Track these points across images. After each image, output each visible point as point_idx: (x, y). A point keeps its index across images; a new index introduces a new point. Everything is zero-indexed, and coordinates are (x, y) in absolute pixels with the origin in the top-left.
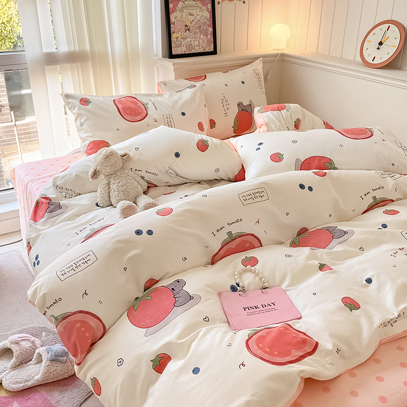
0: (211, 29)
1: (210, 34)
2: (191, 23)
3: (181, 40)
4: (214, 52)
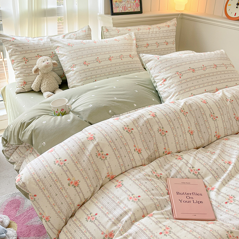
3: (119, 3)
4: (141, 12)
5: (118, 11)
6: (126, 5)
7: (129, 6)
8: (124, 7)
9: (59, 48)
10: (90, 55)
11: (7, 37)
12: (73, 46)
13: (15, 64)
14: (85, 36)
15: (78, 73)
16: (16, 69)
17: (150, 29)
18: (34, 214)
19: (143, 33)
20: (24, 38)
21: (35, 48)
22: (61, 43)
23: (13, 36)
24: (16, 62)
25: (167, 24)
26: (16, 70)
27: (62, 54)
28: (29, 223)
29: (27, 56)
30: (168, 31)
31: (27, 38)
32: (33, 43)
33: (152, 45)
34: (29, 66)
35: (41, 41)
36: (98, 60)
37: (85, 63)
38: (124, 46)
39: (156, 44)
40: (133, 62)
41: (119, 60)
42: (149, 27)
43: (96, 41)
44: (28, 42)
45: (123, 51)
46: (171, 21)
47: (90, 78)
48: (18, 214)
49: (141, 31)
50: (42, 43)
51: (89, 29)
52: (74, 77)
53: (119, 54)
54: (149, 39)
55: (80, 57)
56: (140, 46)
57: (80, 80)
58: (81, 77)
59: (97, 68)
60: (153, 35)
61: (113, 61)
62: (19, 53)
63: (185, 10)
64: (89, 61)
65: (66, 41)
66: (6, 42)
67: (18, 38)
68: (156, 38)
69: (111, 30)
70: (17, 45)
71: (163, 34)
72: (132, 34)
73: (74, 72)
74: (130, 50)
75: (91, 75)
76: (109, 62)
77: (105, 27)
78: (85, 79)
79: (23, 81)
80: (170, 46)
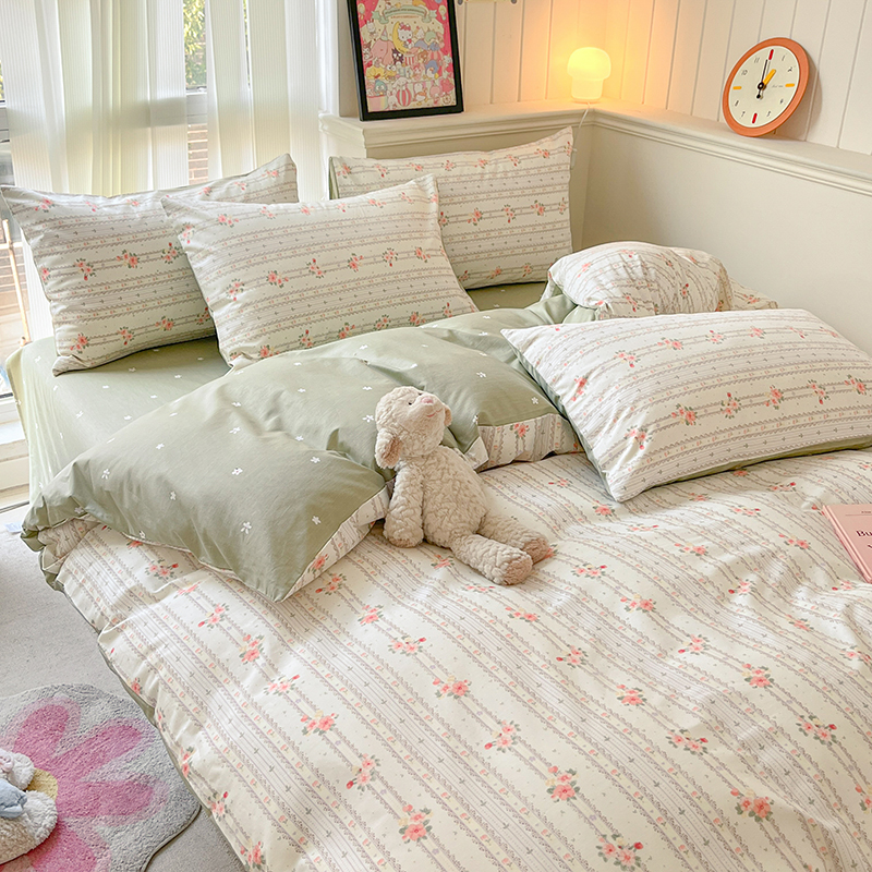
1: (447, 69)
2: (406, 46)
3: (385, 82)
4: (458, 108)
5: (383, 108)
6: (410, 87)
7: (419, 88)
8: (404, 94)
9: (190, 231)
10: (289, 253)
11: (26, 196)
12: (235, 223)
13: (51, 283)
14: (274, 190)
15: (250, 309)
16: (56, 296)
17: (484, 163)
18: (109, 751)
19: (463, 179)
20: (81, 198)
21: (116, 232)
22: (197, 215)
23: (45, 193)
24: (57, 276)
25: (541, 148)
26: (55, 300)
27: (200, 251)
28: (94, 776)
29: (89, 256)
30: (543, 170)
31: (90, 200)
32: (110, 216)
33: (493, 214)
34: (97, 290)
35: (135, 209)
36: (313, 268)
37: (272, 278)
38: (398, 221)
39: (504, 213)
40: (427, 273)
41: (383, 268)
42: (484, 156)
43: (309, 206)
44: (93, 213)
45: (395, 237)
46: (554, 137)
47: (288, 323)
48: (60, 751)
49: (456, 171)
50: (137, 216)
51: (291, 167)
52: (238, 323)
53: (384, 247)
54: (481, 197)
55: (259, 259)
56: (454, 219)
57: (256, 332)
58: (259, 323)
59: (311, 293)
60: (494, 182)
61: (364, 270)
62: (66, 249)
63: (602, 96)
64: (285, 272)
65: (214, 209)
66: (25, 214)
67: (63, 201)
68: (504, 194)
69: (360, 169)
70: (57, 222)
71: (529, 178)
72: (427, 181)
73: (240, 305)
74: (417, 235)
75: (293, 313)
76: (350, 274)
77: (341, 159)
78: (273, 327)
79: (75, 334)
80: (549, 217)
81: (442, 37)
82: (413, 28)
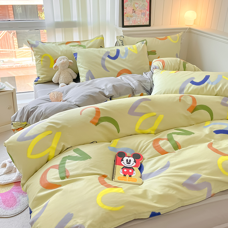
0: (148, 12)
1: (147, 15)
2: (136, 8)
3: (130, 18)
4: (149, 25)
5: (128, 25)
6: (136, 20)
7: (139, 20)
8: (134, 21)
63: (194, 24)
81: (147, 7)
82: (139, 4)
